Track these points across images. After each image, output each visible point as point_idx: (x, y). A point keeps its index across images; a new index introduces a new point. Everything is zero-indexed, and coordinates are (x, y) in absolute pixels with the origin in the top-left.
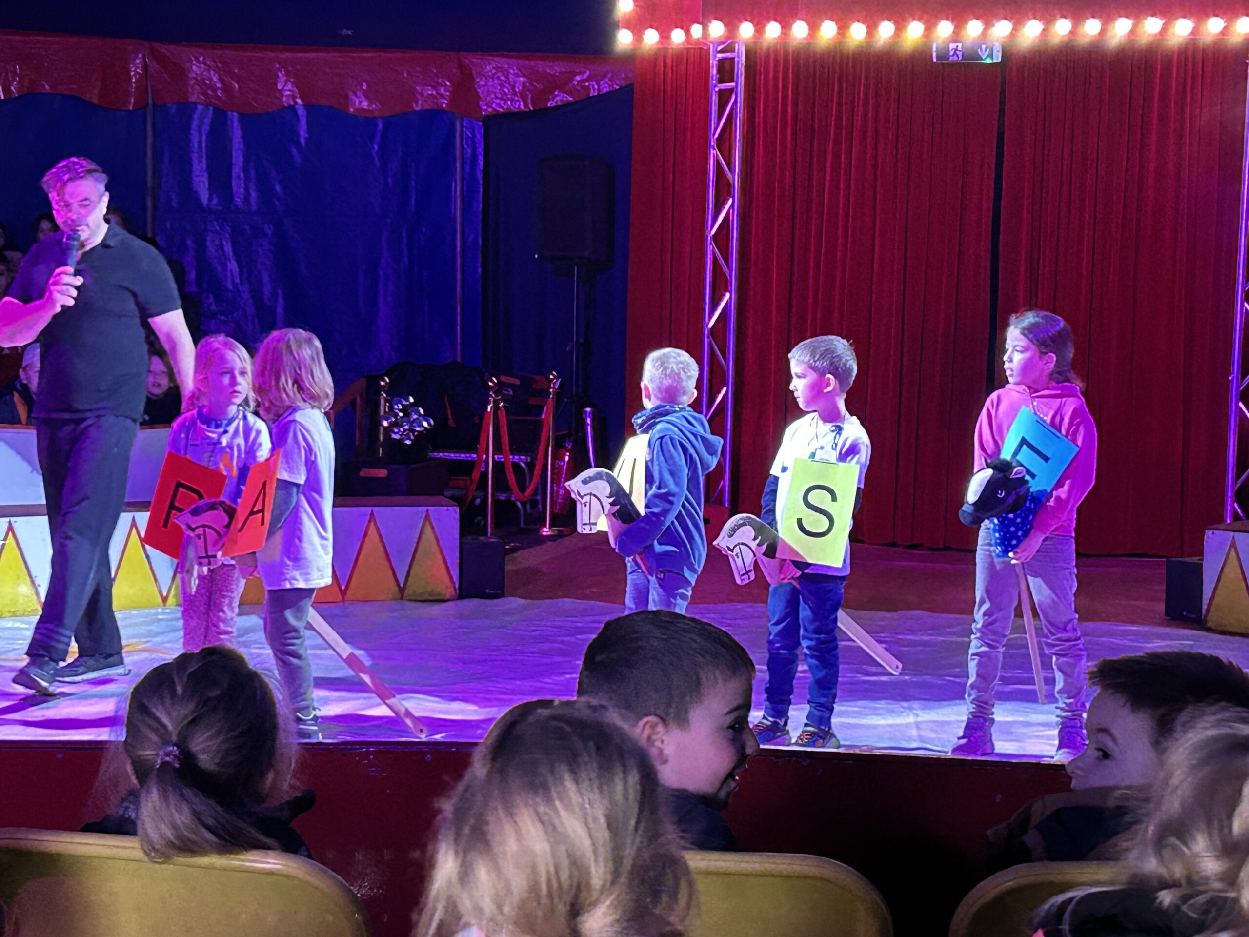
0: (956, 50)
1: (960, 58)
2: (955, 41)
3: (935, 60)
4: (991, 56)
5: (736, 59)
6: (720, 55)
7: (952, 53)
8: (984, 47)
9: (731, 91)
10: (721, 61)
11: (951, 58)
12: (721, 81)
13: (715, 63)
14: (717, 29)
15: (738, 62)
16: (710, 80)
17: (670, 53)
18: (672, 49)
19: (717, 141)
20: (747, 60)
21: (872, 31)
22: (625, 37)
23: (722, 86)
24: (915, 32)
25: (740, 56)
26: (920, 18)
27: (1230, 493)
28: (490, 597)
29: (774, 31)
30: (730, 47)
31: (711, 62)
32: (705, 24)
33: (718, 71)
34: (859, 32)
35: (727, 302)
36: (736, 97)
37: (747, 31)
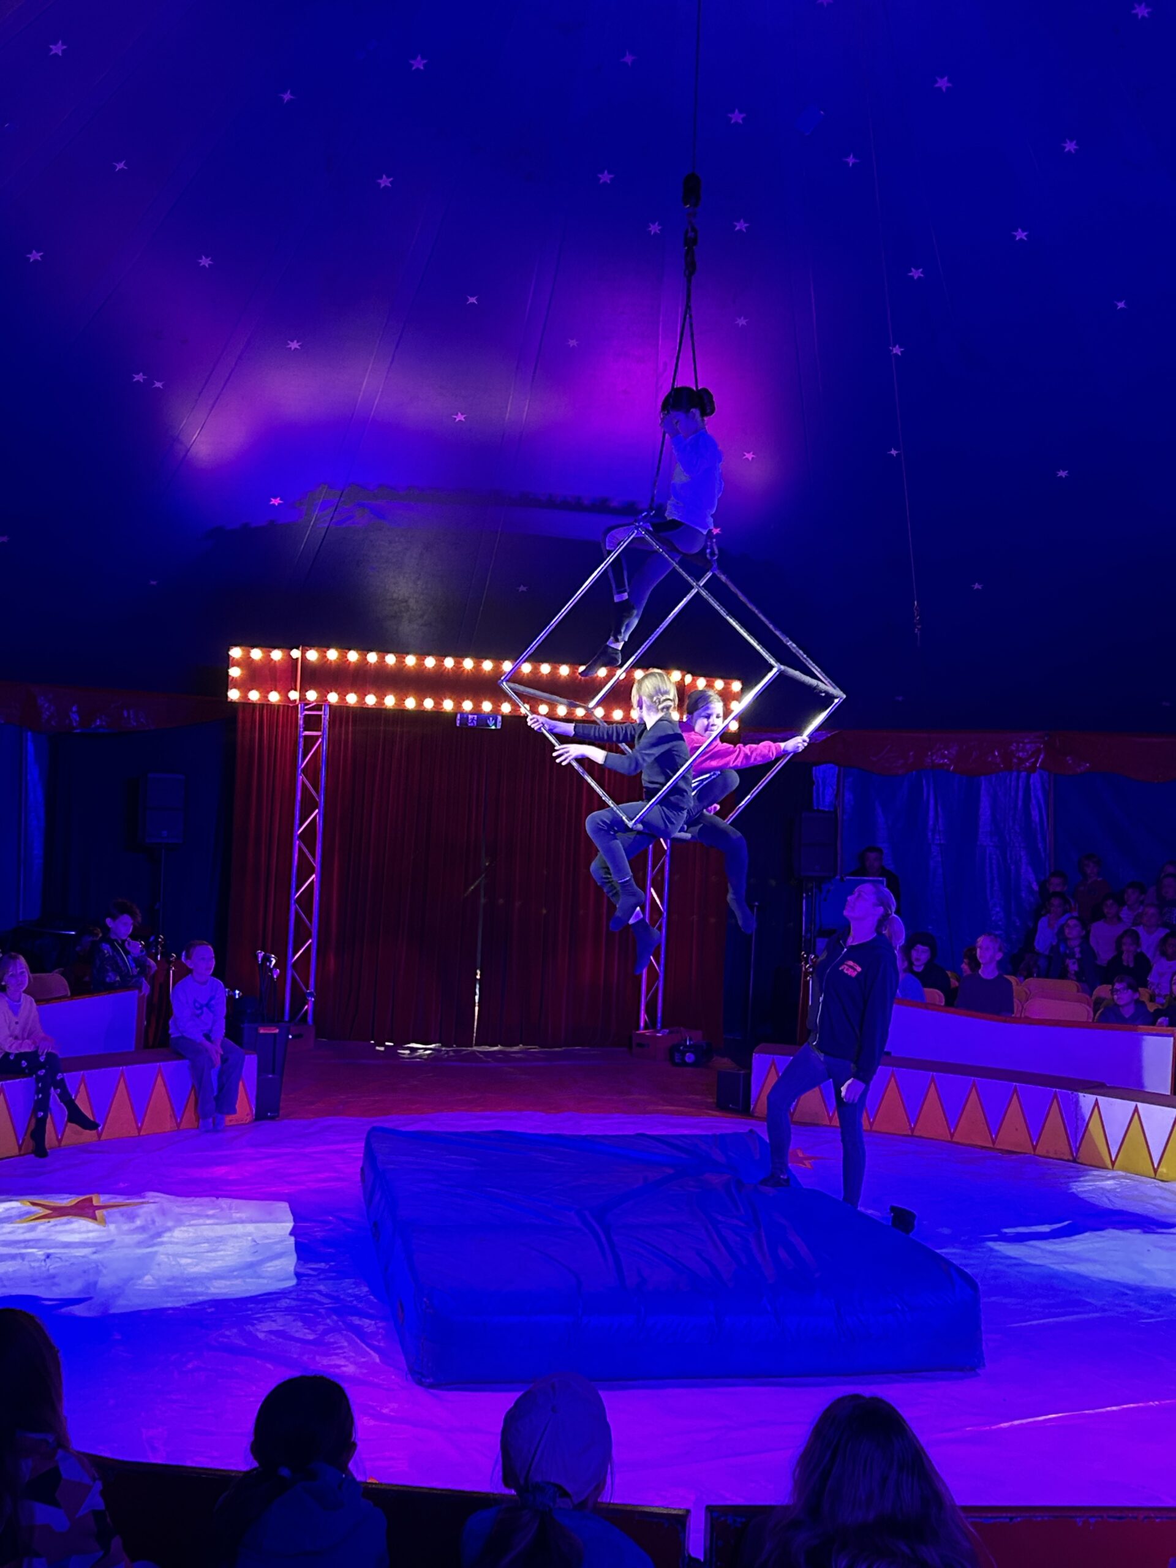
0: (473, 719)
1: (475, 725)
2: (472, 714)
3: (458, 725)
4: (495, 724)
5: (323, 716)
6: (307, 713)
7: (470, 721)
8: (491, 719)
9: (317, 737)
10: (306, 715)
11: (469, 725)
12: (305, 730)
13: (302, 718)
14: (312, 695)
15: (324, 718)
16: (299, 729)
17: (265, 707)
18: (267, 705)
19: (303, 770)
20: (330, 717)
21: (420, 703)
22: (234, 695)
23: (307, 733)
24: (448, 705)
25: (325, 715)
26: (450, 698)
27: (643, 1007)
28: (272, 1118)
29: (352, 699)
30: (318, 707)
31: (299, 716)
32: (303, 692)
33: (305, 722)
34: (410, 703)
35: (313, 880)
36: (322, 742)
37: (333, 698)
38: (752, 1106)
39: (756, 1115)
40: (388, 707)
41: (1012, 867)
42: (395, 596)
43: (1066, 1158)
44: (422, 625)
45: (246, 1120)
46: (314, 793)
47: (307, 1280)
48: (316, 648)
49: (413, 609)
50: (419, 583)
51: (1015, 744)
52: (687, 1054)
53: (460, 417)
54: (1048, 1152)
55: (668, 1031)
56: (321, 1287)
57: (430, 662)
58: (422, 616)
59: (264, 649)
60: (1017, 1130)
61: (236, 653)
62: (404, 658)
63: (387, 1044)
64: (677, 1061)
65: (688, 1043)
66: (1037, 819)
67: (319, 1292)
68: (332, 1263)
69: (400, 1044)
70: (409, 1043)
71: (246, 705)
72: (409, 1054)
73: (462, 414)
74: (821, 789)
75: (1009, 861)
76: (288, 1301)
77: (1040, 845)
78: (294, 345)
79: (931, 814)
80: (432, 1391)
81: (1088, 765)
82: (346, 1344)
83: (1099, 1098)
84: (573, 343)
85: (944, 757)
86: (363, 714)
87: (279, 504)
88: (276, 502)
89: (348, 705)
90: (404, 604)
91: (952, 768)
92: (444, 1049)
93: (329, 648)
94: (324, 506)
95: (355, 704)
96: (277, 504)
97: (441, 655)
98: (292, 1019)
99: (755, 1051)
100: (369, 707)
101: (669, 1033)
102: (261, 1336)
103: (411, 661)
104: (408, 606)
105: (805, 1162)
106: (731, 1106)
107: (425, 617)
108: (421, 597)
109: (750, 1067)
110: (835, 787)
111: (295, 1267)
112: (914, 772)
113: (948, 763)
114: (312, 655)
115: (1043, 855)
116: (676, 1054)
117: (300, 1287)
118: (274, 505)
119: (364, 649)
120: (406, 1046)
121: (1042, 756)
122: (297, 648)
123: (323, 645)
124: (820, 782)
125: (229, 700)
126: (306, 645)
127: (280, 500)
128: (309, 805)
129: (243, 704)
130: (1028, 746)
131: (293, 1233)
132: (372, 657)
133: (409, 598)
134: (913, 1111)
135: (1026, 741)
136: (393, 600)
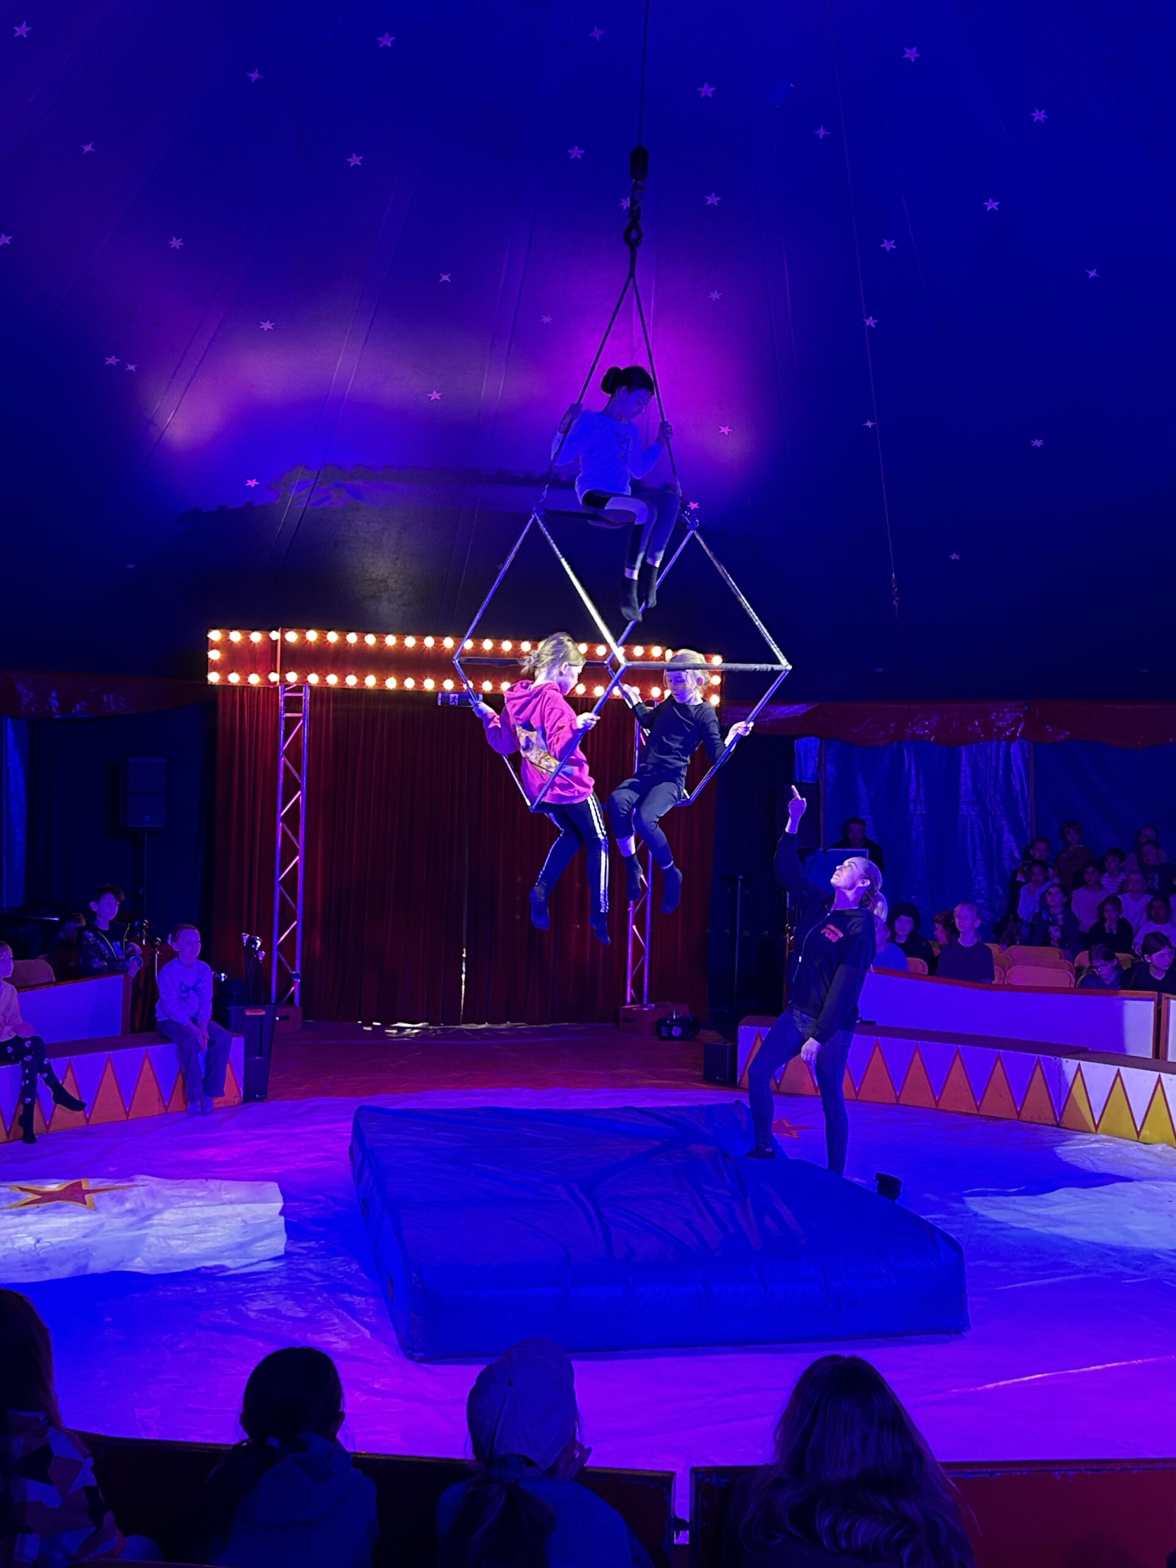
0: (454, 698)
1: (457, 704)
2: (453, 693)
3: (439, 704)
5: (303, 698)
6: (287, 694)
7: (451, 700)
9: (299, 719)
10: (287, 697)
11: (451, 704)
12: (286, 711)
13: (282, 699)
14: (292, 677)
15: (305, 700)
16: (280, 711)
17: (245, 689)
18: (248, 687)
19: (285, 752)
20: (310, 699)
21: (401, 682)
22: (214, 678)
23: (288, 715)
24: (429, 684)
25: (306, 695)
26: (431, 677)
27: (629, 982)
28: (260, 1100)
29: (332, 680)
30: (298, 689)
31: (280, 698)
32: (283, 673)
33: (285, 705)
34: (391, 683)
35: (297, 862)
36: (303, 724)
37: (313, 679)
38: (738, 1079)
39: (742, 1086)
40: (368, 688)
41: (994, 836)
42: (374, 576)
43: (1050, 1123)
44: (401, 605)
45: (234, 1102)
46: (297, 775)
47: (297, 1259)
48: (295, 630)
49: (392, 590)
50: (398, 562)
51: (995, 714)
52: (675, 1028)
53: (435, 396)
54: (1032, 1118)
55: (654, 1005)
56: (312, 1266)
57: (410, 642)
58: (400, 596)
59: (244, 632)
60: (1001, 1096)
61: (215, 635)
62: (384, 638)
63: (375, 1023)
64: (664, 1035)
65: (674, 1017)
66: (1018, 788)
67: (310, 1270)
68: (322, 1242)
69: (387, 1023)
70: (396, 1023)
71: (226, 688)
72: (397, 1034)
73: (438, 393)
74: (803, 760)
75: (991, 830)
76: (278, 1280)
77: (1021, 814)
78: (267, 326)
79: (913, 785)
80: (424, 1365)
81: (1068, 733)
82: (336, 1321)
83: (1082, 1063)
84: (547, 319)
85: (926, 728)
86: (344, 693)
87: (255, 485)
88: (252, 483)
89: (329, 686)
90: (382, 585)
91: (932, 739)
92: (431, 1027)
93: (308, 629)
94: (301, 486)
95: (336, 685)
96: (253, 486)
97: (421, 635)
98: (278, 1000)
99: (741, 1022)
100: (350, 687)
101: (655, 1007)
102: (252, 1315)
103: (391, 640)
104: (387, 586)
105: (791, 1131)
106: (717, 1078)
107: (405, 597)
108: (400, 577)
109: (736, 1041)
110: (817, 759)
111: (286, 1244)
112: (895, 744)
113: (929, 733)
114: (292, 637)
115: (1025, 824)
116: (663, 1028)
117: (291, 1266)
118: (250, 486)
119: (344, 630)
120: (393, 1025)
121: (1022, 725)
122: (277, 630)
123: (302, 626)
124: (802, 753)
125: (209, 683)
126: (285, 627)
127: (256, 481)
128: (291, 787)
129: (224, 686)
130: (1008, 716)
131: (281, 1213)
132: (352, 638)
133: (388, 577)
134: (898, 1077)
135: (1006, 710)
136: (372, 580)
